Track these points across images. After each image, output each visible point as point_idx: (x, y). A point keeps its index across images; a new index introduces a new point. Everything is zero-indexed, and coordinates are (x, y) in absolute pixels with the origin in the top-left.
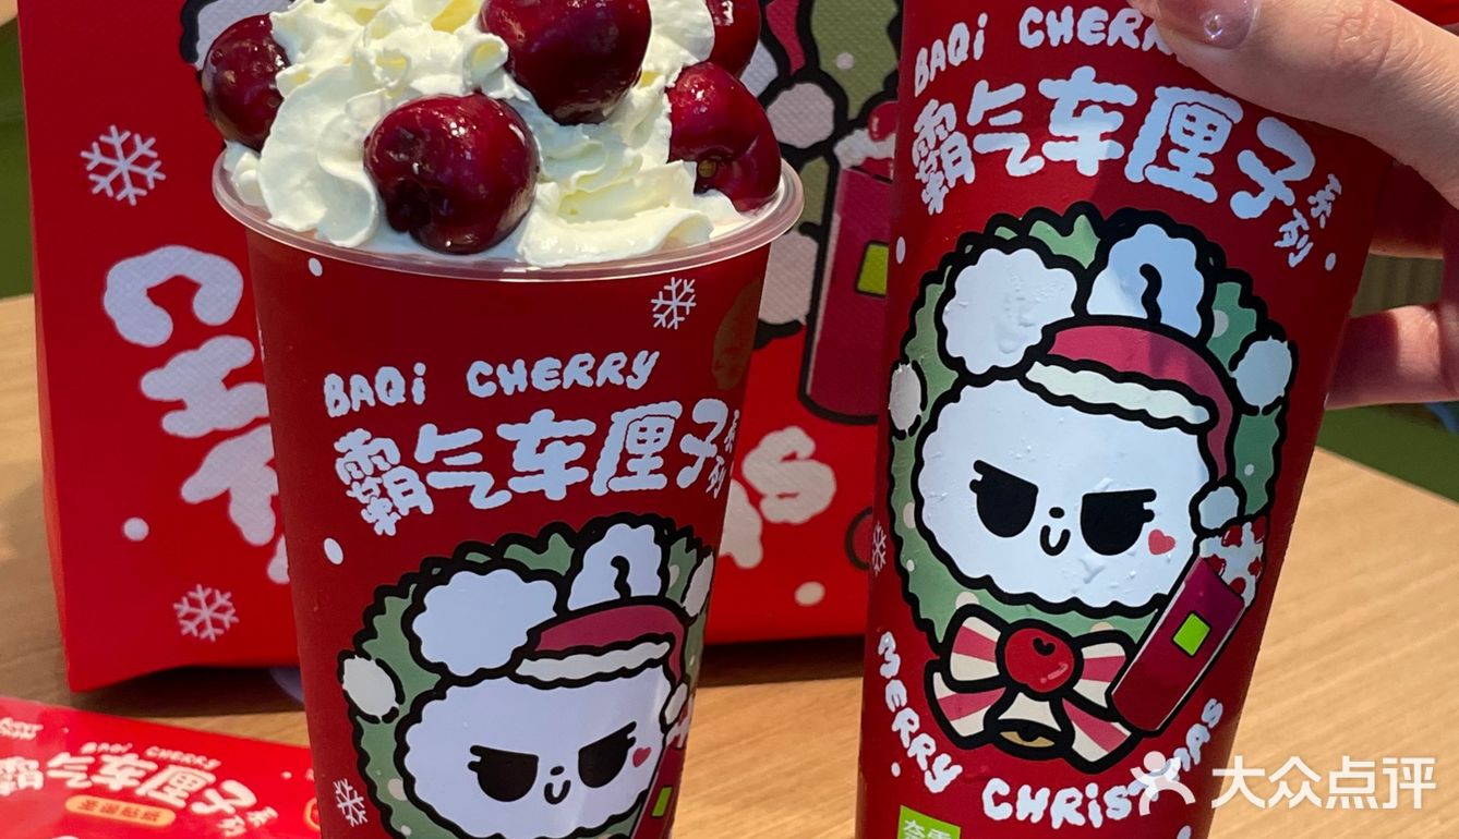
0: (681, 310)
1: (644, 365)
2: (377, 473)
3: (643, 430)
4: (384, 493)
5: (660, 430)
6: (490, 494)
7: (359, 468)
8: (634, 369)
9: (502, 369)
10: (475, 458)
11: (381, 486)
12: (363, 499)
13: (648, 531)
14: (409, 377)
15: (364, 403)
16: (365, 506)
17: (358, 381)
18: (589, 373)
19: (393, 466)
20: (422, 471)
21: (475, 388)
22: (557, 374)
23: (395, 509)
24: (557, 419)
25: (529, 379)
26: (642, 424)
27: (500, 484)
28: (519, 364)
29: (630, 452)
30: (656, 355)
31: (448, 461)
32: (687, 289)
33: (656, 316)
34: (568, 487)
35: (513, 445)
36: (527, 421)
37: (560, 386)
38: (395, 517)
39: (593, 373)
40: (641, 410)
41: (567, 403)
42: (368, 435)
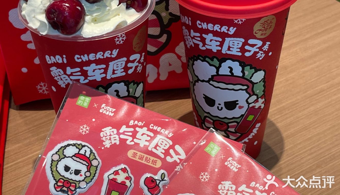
0: (122, 40)
1: (115, 53)
2: (59, 75)
3: (117, 65)
4: (61, 79)
5: (122, 64)
6: (84, 80)
7: (56, 74)
8: (113, 53)
9: (82, 56)
10: (80, 74)
11: (61, 78)
12: (58, 80)
13: (122, 84)
14: (63, 58)
15: (54, 62)
16: (58, 81)
17: (52, 57)
18: (102, 56)
19: (62, 75)
20: (69, 76)
21: (77, 60)
22: (95, 57)
23: (64, 83)
24: (96, 65)
25: (89, 58)
26: (117, 64)
27: (86, 78)
28: (86, 55)
29: (115, 70)
30: (118, 50)
31: (74, 74)
32: (123, 35)
33: (116, 42)
34: (101, 78)
35: (87, 71)
36: (89, 66)
37: (96, 59)
38: (65, 84)
39: (103, 56)
40: (116, 61)
41: (98, 62)
42: (56, 68)
